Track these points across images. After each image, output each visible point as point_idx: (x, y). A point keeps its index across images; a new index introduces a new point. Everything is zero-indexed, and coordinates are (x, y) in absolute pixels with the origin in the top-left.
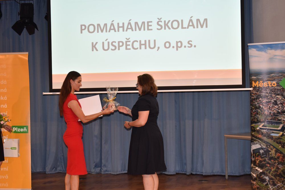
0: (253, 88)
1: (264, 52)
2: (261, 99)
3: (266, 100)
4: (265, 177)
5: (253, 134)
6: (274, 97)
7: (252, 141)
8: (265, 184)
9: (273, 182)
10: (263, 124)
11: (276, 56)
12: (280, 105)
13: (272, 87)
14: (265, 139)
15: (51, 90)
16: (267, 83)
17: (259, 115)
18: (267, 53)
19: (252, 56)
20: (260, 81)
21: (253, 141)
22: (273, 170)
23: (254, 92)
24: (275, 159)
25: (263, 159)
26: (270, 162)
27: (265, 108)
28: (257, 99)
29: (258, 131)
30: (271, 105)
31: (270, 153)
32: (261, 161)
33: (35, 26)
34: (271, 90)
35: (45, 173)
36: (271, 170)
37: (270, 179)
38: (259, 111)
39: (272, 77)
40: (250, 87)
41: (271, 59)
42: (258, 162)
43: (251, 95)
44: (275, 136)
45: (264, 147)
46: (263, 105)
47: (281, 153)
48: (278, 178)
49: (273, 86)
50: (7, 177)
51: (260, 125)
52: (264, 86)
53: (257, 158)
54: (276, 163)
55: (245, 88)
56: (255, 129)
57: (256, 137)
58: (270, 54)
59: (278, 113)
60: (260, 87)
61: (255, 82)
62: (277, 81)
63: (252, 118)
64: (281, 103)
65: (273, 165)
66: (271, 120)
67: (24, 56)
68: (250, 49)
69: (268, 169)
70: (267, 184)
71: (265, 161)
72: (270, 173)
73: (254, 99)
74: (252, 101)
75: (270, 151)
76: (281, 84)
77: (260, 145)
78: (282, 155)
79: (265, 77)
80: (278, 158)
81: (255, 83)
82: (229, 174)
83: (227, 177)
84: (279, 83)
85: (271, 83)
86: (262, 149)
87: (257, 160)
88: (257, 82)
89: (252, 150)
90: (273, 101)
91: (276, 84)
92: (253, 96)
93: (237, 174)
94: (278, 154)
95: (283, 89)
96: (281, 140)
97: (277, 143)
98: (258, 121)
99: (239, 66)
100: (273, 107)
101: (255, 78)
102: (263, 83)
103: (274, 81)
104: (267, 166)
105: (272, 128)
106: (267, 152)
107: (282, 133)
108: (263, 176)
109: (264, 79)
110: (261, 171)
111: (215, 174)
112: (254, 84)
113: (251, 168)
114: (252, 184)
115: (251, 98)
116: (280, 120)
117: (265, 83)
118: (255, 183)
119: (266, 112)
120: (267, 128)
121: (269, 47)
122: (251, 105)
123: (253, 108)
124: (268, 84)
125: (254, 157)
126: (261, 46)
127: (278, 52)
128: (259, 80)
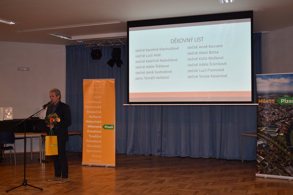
0: (259, 103)
1: (267, 80)
2: (264, 111)
3: (268, 112)
4: (266, 163)
5: (258, 134)
6: (273, 110)
7: (258, 139)
8: (266, 167)
9: (271, 166)
10: (266, 127)
11: (274, 82)
12: (277, 115)
13: (272, 103)
14: (266, 137)
15: (129, 103)
16: (269, 100)
17: (263, 121)
18: (269, 81)
19: (258, 83)
22: (271, 158)
23: (259, 106)
24: (273, 151)
25: (265, 151)
26: (269, 153)
27: (267, 117)
28: (261, 111)
29: (262, 132)
31: (270, 147)
32: (263, 152)
33: (121, 62)
34: (271, 105)
35: (126, 154)
36: (270, 158)
37: (269, 164)
38: (263, 119)
39: (272, 97)
40: (257, 103)
41: (271, 85)
42: (261, 153)
43: (257, 108)
44: (273, 136)
45: (266, 143)
46: (265, 115)
47: (277, 147)
48: (274, 164)
50: (100, 156)
51: (263, 128)
53: (261, 150)
54: (273, 154)
55: (254, 103)
56: (260, 131)
57: (261, 136)
58: (271, 81)
59: (275, 120)
60: (264, 103)
61: (260, 100)
62: (275, 99)
63: (258, 124)
64: (277, 114)
65: (272, 155)
66: (270, 125)
67: (112, 81)
68: (257, 78)
69: (268, 158)
70: (267, 168)
71: (266, 152)
72: (269, 160)
73: (260, 111)
74: (258, 112)
75: (270, 146)
76: (278, 101)
77: (263, 141)
78: (278, 149)
79: (267, 97)
80: (275, 150)
82: (244, 160)
83: (243, 161)
84: (276, 101)
86: (264, 144)
88: (262, 100)
89: (257, 145)
90: (272, 112)
91: (274, 102)
92: (259, 109)
93: (250, 160)
94: (275, 148)
95: (279, 104)
96: (277, 139)
97: (275, 140)
98: (262, 126)
99: (250, 90)
100: (272, 116)
101: (260, 97)
102: (265, 100)
104: (267, 156)
105: (271, 131)
106: (267, 146)
107: (278, 134)
108: (265, 162)
110: (263, 159)
111: (235, 159)
112: (259, 101)
113: (257, 156)
114: (257, 167)
115: (257, 110)
116: (277, 125)
117: (267, 101)
118: (259, 166)
119: (267, 120)
120: (268, 130)
122: (257, 115)
123: (259, 117)
124: (269, 102)
125: (259, 149)
126: (265, 76)
127: (276, 80)
128: (263, 98)
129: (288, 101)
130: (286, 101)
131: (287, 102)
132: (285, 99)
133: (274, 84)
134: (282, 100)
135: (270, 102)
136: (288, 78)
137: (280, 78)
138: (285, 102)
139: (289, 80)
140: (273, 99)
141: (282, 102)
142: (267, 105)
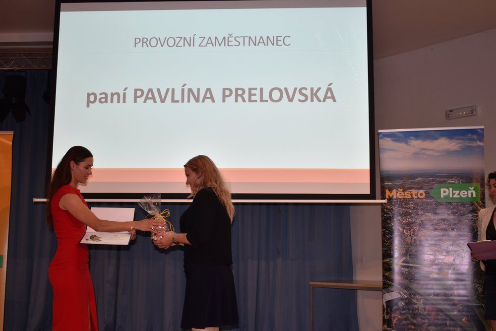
0: (388, 199)
1: (405, 143)
2: (400, 218)
3: (409, 220)
5: (387, 274)
6: (422, 215)
10: (404, 258)
11: (424, 149)
13: (418, 198)
16: (410, 192)
18: (410, 145)
19: (384, 149)
20: (399, 189)
23: (388, 207)
27: (407, 232)
28: (393, 218)
30: (416, 229)
31: (416, 306)
34: (416, 204)
39: (418, 183)
41: (416, 155)
43: (383, 210)
45: (406, 297)
46: (404, 228)
49: (419, 196)
52: (406, 197)
53: (393, 315)
54: (424, 323)
55: (375, 199)
56: (391, 267)
58: (414, 146)
60: (399, 199)
61: (391, 190)
62: (426, 190)
63: (386, 249)
68: (382, 138)
73: (389, 218)
77: (399, 293)
79: (407, 183)
84: (428, 193)
85: (416, 193)
86: (402, 299)
87: (394, 318)
88: (394, 191)
90: (419, 221)
91: (424, 195)
92: (387, 213)
95: (436, 201)
99: (367, 166)
100: (419, 231)
101: (390, 183)
102: (403, 191)
103: (421, 190)
106: (410, 304)
109: (405, 185)
112: (388, 194)
115: (382, 216)
117: (406, 193)
119: (409, 239)
120: (411, 265)
121: (412, 136)
122: (383, 227)
123: (387, 232)
124: (412, 195)
125: (387, 313)
127: (427, 144)
128: (397, 187)
129: (457, 192)
130: (453, 194)
131: (455, 196)
132: (451, 189)
133: (424, 154)
134: (442, 190)
135: (414, 196)
136: (458, 139)
137: (436, 139)
138: (451, 196)
139: (460, 143)
140: (421, 188)
141: (442, 196)
142: (407, 204)
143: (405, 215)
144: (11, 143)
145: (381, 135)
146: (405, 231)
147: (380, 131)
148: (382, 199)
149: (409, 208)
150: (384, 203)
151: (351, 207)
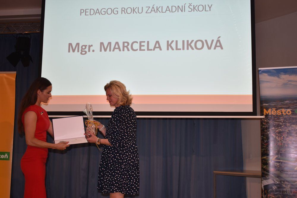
0: (265, 115)
1: (277, 77)
2: (273, 128)
3: (280, 130)
5: (264, 167)
6: (289, 126)
11: (290, 81)
13: (287, 115)
16: (281, 110)
18: (281, 78)
19: (263, 81)
20: (273, 109)
21: (264, 175)
23: (266, 121)
24: (290, 197)
25: (277, 196)
27: (279, 138)
28: (269, 128)
30: (285, 136)
31: (285, 189)
34: (285, 119)
39: (286, 104)
41: (285, 85)
43: (262, 123)
45: (278, 183)
49: (287, 114)
52: (278, 114)
55: (256, 115)
56: (267, 162)
58: (284, 79)
60: (273, 115)
61: (267, 109)
62: (292, 109)
63: (263, 150)
68: (261, 74)
73: (266, 129)
74: (263, 131)
77: (273, 180)
81: (267, 111)
84: (294, 111)
85: (285, 111)
86: (275, 184)
88: (270, 110)
89: (263, 186)
90: (287, 130)
91: (291, 112)
92: (264, 125)
94: (294, 191)
99: (250, 92)
100: (287, 137)
101: (267, 105)
102: (276, 110)
103: (289, 109)
106: (281, 188)
109: (277, 106)
112: (265, 112)
115: (261, 127)
117: (278, 111)
119: (280, 143)
120: (281, 161)
121: (283, 72)
122: (262, 135)
123: (265, 138)
124: (282, 112)
126: (274, 71)
127: (293, 78)
128: (271, 107)
135: (284, 113)
142: (279, 119)
143: (277, 126)
144: (15, 79)
145: (260, 72)
146: (277, 137)
147: (259, 69)
148: (261, 115)
149: (281, 122)
150: (263, 118)
151: (242, 121)
